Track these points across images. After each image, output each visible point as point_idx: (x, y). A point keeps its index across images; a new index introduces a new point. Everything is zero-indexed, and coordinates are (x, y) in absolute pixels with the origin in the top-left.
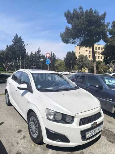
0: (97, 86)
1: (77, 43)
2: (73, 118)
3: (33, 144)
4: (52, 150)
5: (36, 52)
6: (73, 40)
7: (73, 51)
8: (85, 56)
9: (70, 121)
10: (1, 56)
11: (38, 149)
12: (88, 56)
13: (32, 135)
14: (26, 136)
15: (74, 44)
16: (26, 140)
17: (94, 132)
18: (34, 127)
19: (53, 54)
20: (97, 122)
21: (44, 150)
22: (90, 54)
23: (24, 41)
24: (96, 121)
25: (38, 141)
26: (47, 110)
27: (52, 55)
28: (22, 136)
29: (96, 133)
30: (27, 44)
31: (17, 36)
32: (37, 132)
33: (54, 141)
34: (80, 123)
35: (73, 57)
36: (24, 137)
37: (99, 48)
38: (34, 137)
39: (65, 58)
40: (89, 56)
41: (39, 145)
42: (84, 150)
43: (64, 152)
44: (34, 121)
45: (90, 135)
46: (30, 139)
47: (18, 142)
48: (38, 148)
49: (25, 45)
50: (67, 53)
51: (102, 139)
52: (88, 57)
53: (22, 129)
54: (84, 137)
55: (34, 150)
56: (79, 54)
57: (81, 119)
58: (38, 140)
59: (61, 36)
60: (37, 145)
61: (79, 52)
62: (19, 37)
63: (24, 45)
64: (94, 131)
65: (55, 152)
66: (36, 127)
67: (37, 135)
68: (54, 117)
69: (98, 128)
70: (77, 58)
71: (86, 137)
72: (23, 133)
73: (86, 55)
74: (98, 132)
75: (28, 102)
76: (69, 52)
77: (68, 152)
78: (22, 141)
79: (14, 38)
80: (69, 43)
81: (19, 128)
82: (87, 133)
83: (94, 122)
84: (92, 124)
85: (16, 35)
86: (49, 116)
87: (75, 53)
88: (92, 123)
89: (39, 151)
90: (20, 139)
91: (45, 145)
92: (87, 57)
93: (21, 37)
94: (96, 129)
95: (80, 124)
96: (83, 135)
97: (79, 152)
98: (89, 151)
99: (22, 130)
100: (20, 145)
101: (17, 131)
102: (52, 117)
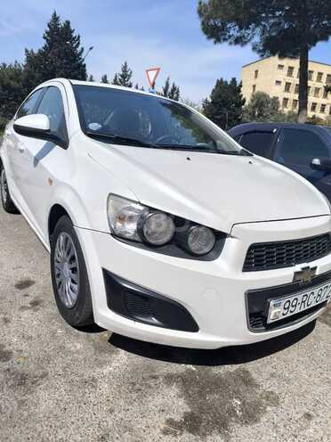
0: (316, 161)
1: (253, 41)
2: (220, 237)
3: (61, 328)
4: (128, 353)
5: (116, 76)
6: (241, 28)
7: (234, 80)
8: (271, 96)
9: (206, 250)
10: (12, 83)
11: (79, 346)
12: (281, 100)
13: (62, 299)
14: (41, 301)
15: (242, 45)
16: (40, 314)
17: (299, 302)
18: (66, 269)
19: (171, 86)
20: (315, 268)
21: (99, 349)
22: (287, 95)
23: (79, 37)
24: (312, 264)
25: (78, 318)
26: (111, 201)
27: (169, 90)
28: (30, 299)
29: (307, 308)
30: (91, 48)
31: (55, 18)
32: (76, 287)
33: (136, 320)
34: (245, 263)
35: (234, 98)
36: (35, 304)
37: (320, 74)
38: (67, 304)
39: (206, 101)
40: (285, 99)
41: (81, 333)
42: (250, 366)
43: (173, 364)
44: (68, 245)
45: (285, 312)
46: (55, 310)
47: (7, 316)
48: (79, 343)
49: (82, 49)
50: (217, 86)
51: (320, 335)
52: (281, 103)
53: (32, 279)
54: (257, 317)
55: (62, 348)
56: (254, 90)
57: (254, 247)
58: (77, 314)
59: (200, 12)
60: (76, 331)
61: (254, 86)
62: (62, 22)
63: (79, 49)
64: (300, 297)
65: (139, 360)
66: (74, 270)
67: (74, 296)
68: (140, 231)
69: (316, 291)
70: (247, 103)
71: (266, 318)
72: (33, 292)
73: (276, 99)
74: (314, 304)
75: (51, 181)
76: (220, 83)
77: (189, 366)
78: (26, 314)
79: (49, 26)
80: (225, 40)
81: (25, 274)
82: (272, 303)
83: (304, 265)
84: (296, 273)
85: (55, 15)
86: (119, 224)
87: (241, 86)
88: (298, 268)
89: (77, 352)
90: (18, 307)
91: (106, 335)
92: (278, 103)
93: (68, 22)
94: (308, 293)
95: (248, 267)
96: (256, 310)
97: (232, 368)
98: (269, 367)
99: (34, 282)
100: (13, 326)
101: (14, 283)
102: (131, 228)
